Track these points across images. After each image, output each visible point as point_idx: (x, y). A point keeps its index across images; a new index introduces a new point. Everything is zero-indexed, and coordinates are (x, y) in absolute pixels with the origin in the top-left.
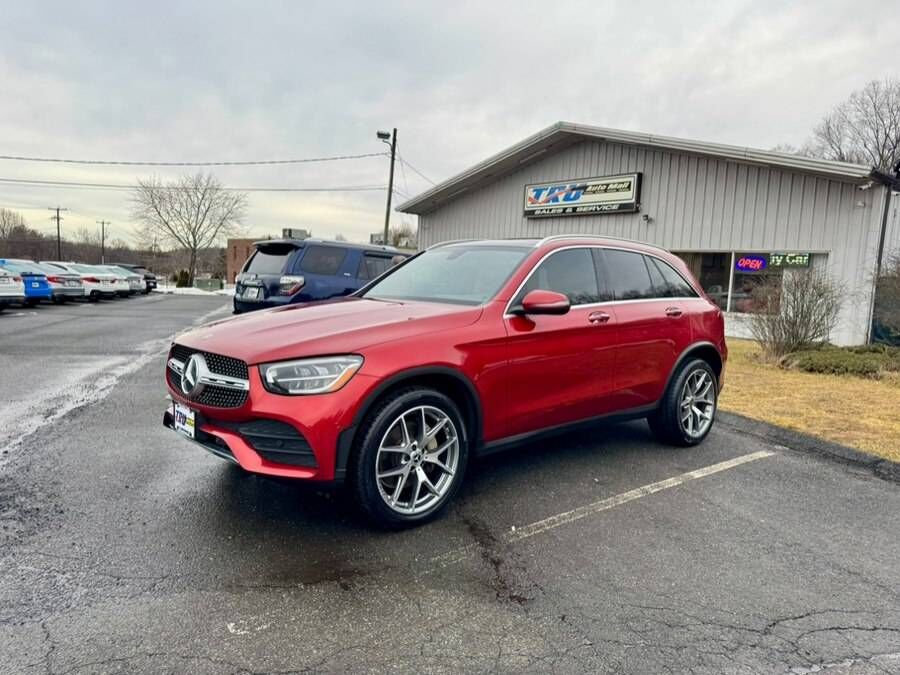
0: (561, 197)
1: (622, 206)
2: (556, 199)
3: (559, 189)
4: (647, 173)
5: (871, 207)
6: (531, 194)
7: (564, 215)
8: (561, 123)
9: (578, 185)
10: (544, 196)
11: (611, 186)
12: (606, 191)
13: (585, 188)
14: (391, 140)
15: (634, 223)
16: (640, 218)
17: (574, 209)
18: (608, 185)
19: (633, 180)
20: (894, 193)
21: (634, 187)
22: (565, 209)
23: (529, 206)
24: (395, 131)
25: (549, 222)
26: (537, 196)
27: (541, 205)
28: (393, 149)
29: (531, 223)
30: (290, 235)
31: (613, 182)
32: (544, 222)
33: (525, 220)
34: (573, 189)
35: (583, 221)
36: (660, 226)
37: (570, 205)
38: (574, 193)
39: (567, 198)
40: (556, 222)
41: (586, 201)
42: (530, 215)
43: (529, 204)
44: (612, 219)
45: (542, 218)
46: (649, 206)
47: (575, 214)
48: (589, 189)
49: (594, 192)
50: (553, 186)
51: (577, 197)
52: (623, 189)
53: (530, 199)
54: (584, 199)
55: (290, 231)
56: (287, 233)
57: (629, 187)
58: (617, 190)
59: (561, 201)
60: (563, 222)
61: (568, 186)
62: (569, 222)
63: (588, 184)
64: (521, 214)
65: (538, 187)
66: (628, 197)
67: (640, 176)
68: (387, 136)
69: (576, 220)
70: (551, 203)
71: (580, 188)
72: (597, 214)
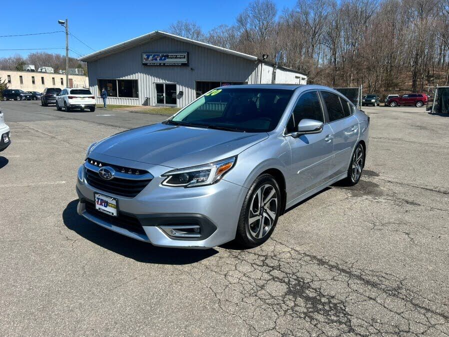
0: (158, 59)
1: (182, 64)
2: (156, 60)
3: (157, 55)
4: (191, 52)
6: (145, 56)
7: (160, 66)
8: (157, 32)
10: (151, 57)
11: (178, 56)
12: (176, 58)
13: (167, 56)
15: (187, 71)
16: (189, 68)
17: (164, 64)
18: (176, 56)
19: (186, 54)
22: (160, 64)
23: (144, 62)
25: (154, 68)
26: (148, 58)
27: (150, 62)
28: (67, 30)
29: (146, 68)
31: (179, 55)
32: (151, 68)
33: (143, 67)
35: (168, 69)
36: (196, 72)
37: (162, 62)
38: (163, 58)
39: (160, 60)
40: (157, 68)
42: (145, 65)
43: (144, 60)
44: (179, 68)
46: (192, 65)
47: (165, 66)
48: (170, 57)
50: (154, 54)
51: (165, 59)
52: (182, 58)
53: (145, 59)
54: (167, 60)
57: (185, 57)
58: (180, 58)
59: (158, 61)
60: (159, 68)
61: (161, 55)
62: (162, 68)
63: (169, 55)
64: (141, 64)
65: (147, 54)
66: (184, 61)
67: (188, 53)
68: (63, 23)
69: (165, 68)
70: (154, 61)
71: (165, 56)
72: (174, 66)
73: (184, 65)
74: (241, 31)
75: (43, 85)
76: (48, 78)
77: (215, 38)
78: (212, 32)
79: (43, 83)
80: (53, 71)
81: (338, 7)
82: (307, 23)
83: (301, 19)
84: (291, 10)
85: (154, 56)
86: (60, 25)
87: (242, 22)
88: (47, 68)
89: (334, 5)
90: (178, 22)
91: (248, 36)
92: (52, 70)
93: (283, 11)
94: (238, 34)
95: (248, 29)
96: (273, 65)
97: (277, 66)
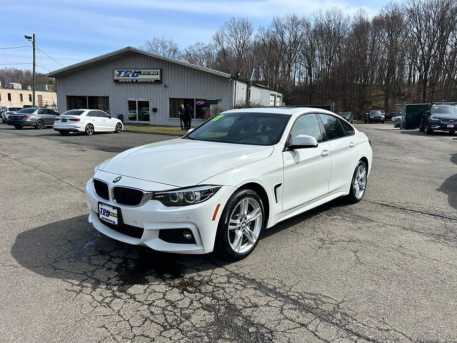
0: (130, 75)
2: (128, 76)
3: (129, 72)
4: (164, 69)
6: (116, 73)
7: (132, 82)
8: (129, 47)
9: (137, 71)
10: (123, 74)
11: (151, 73)
12: (149, 74)
13: (140, 73)
14: (32, 40)
15: (160, 88)
16: (163, 85)
17: (137, 80)
18: (149, 72)
19: (159, 71)
22: (132, 80)
24: (34, 35)
25: (126, 85)
26: (120, 74)
27: (122, 77)
28: (34, 44)
29: (118, 85)
31: (151, 71)
32: (123, 85)
33: (115, 83)
34: (135, 73)
35: (140, 85)
36: (170, 89)
37: (134, 79)
39: (133, 76)
40: (129, 85)
41: (141, 77)
42: (117, 81)
43: (116, 77)
44: (152, 85)
45: (123, 83)
46: (165, 82)
47: (137, 82)
48: (142, 73)
49: (144, 74)
50: (127, 70)
51: (137, 76)
52: (155, 74)
53: (116, 75)
54: (140, 77)
57: (158, 74)
58: (153, 75)
59: (130, 77)
60: (131, 85)
61: (133, 71)
62: (134, 85)
63: (142, 71)
64: (112, 81)
65: (120, 70)
66: (158, 77)
67: (161, 70)
68: (30, 38)
69: (137, 85)
70: (126, 77)
72: (146, 83)
73: (157, 82)
74: (218, 49)
75: (10, 102)
76: (15, 94)
77: (192, 55)
78: (188, 50)
79: (10, 99)
80: (20, 88)
81: (312, 27)
82: (283, 43)
83: (277, 38)
84: (266, 29)
85: (126, 73)
86: (27, 39)
87: (218, 39)
88: (14, 84)
89: (308, 26)
90: (155, 39)
91: (225, 55)
92: (20, 86)
93: (259, 30)
94: (215, 52)
95: (225, 47)
96: (249, 84)
97: (251, 84)
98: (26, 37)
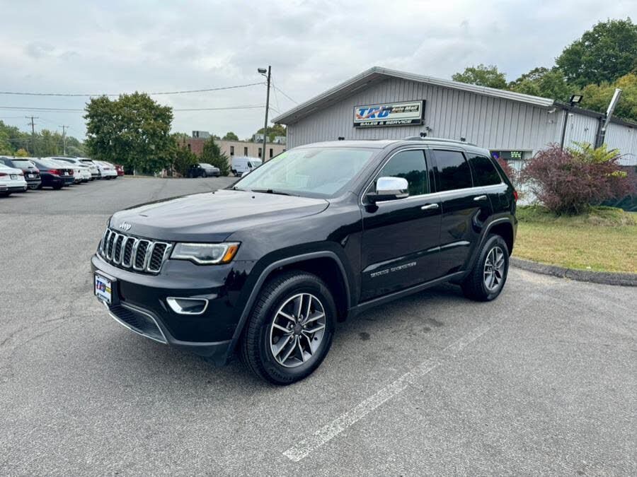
0: (376, 115)
1: (413, 121)
2: (373, 116)
3: (375, 109)
4: (429, 100)
5: (556, 123)
6: (358, 112)
7: (379, 126)
8: (375, 68)
9: (387, 107)
10: (366, 113)
11: (407, 108)
12: (404, 111)
13: (390, 109)
14: (267, 74)
15: (419, 132)
16: (424, 128)
17: (385, 122)
18: (405, 107)
19: (420, 104)
20: (570, 114)
21: (420, 109)
22: (379, 123)
23: (357, 120)
24: (270, 67)
25: (369, 130)
26: (362, 114)
27: (364, 120)
28: (269, 80)
29: (358, 131)
30: (198, 135)
31: (408, 105)
32: (366, 131)
33: (355, 129)
34: (384, 109)
35: (390, 130)
36: (436, 134)
37: (382, 120)
38: (385, 112)
39: (380, 116)
40: (373, 130)
41: (392, 117)
42: (357, 125)
43: (357, 118)
44: (408, 129)
45: (365, 128)
46: (430, 122)
47: (385, 126)
48: (394, 110)
49: (397, 112)
50: (373, 107)
51: (386, 115)
52: (414, 110)
53: (358, 116)
54: (390, 116)
55: (198, 132)
56: (196, 134)
57: (418, 109)
58: (411, 111)
59: (376, 118)
60: (377, 131)
61: (381, 108)
62: (382, 130)
63: (393, 106)
64: (352, 125)
65: (362, 108)
66: (417, 115)
67: (424, 102)
68: (265, 71)
69: (386, 130)
70: (370, 118)
71: (388, 109)
72: (399, 125)
73: (416, 123)
86: (261, 74)
96: (601, 120)
97: (608, 120)
98: (260, 71)
